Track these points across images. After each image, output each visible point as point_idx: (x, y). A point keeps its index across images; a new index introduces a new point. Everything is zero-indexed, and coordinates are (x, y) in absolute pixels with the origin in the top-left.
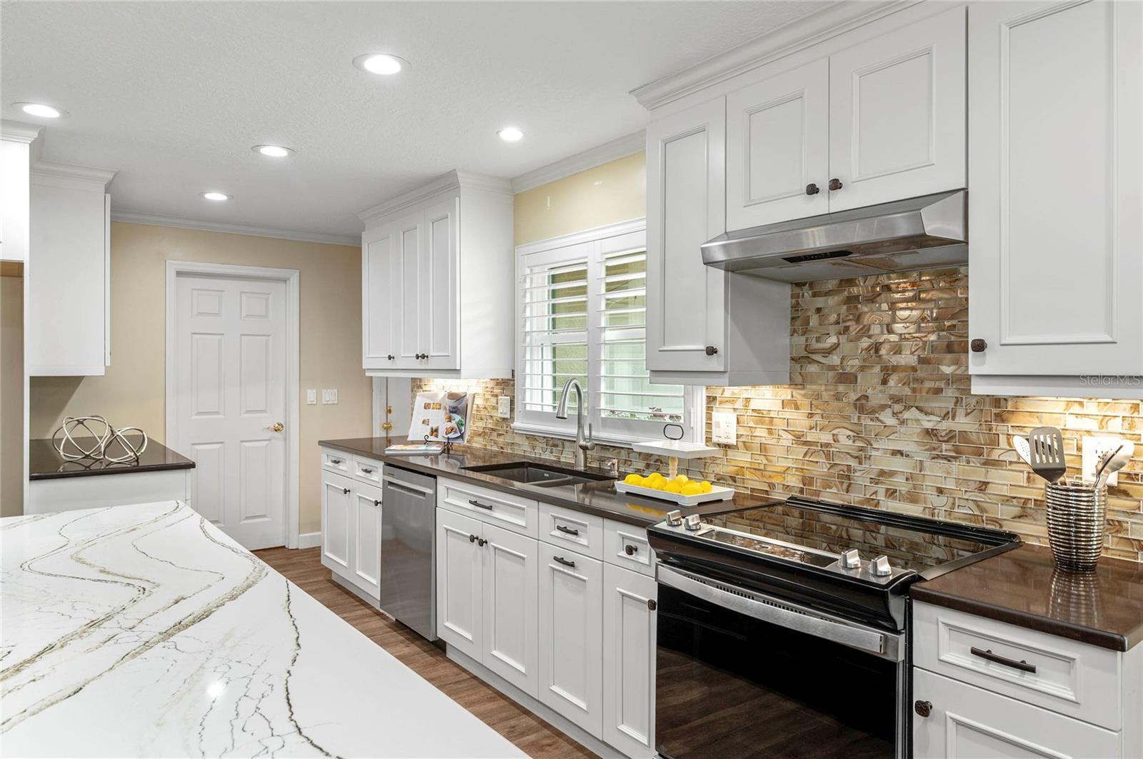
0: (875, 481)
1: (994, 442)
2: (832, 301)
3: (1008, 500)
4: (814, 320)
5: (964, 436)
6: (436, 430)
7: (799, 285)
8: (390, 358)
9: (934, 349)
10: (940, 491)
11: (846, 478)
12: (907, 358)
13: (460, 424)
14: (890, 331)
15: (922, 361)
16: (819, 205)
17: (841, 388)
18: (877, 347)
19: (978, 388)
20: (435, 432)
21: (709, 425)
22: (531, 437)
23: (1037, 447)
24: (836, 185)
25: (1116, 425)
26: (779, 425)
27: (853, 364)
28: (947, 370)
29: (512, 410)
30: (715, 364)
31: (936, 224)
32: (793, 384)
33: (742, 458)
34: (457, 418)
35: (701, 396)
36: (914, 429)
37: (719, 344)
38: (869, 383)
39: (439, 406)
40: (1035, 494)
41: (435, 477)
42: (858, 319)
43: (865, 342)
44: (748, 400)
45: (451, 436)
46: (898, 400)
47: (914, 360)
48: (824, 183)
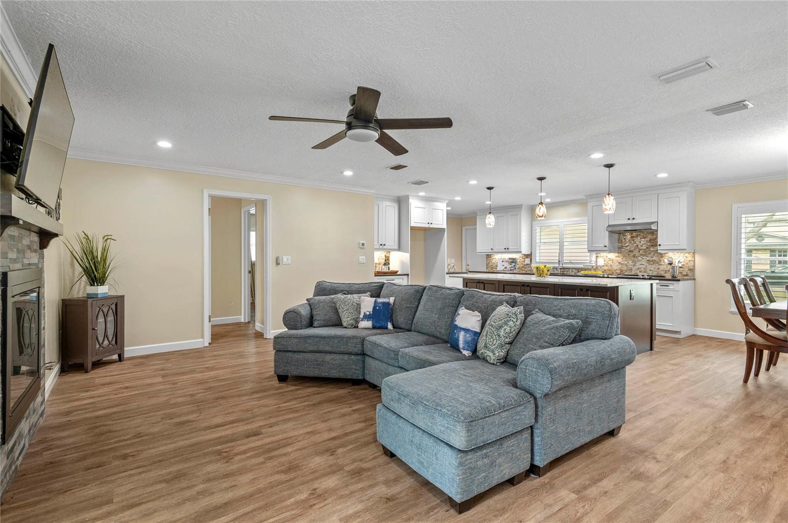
0: (637, 270)
1: (661, 261)
3: (663, 270)
4: (623, 241)
5: (655, 261)
7: (620, 234)
8: (492, 249)
9: (649, 246)
10: (650, 270)
11: (631, 270)
13: (514, 266)
14: (640, 242)
15: (647, 248)
16: (630, 222)
17: (630, 253)
18: (637, 246)
19: (659, 252)
20: (506, 268)
23: (669, 261)
24: (634, 219)
26: (615, 261)
27: (632, 249)
28: (652, 249)
29: (531, 262)
30: (606, 249)
31: (653, 227)
32: (618, 253)
33: (606, 268)
34: (514, 264)
36: (645, 260)
37: (607, 245)
38: (636, 253)
39: (506, 262)
40: (667, 269)
42: (633, 241)
43: (635, 245)
44: (607, 256)
45: (512, 268)
46: (642, 255)
47: (645, 248)
48: (631, 218)
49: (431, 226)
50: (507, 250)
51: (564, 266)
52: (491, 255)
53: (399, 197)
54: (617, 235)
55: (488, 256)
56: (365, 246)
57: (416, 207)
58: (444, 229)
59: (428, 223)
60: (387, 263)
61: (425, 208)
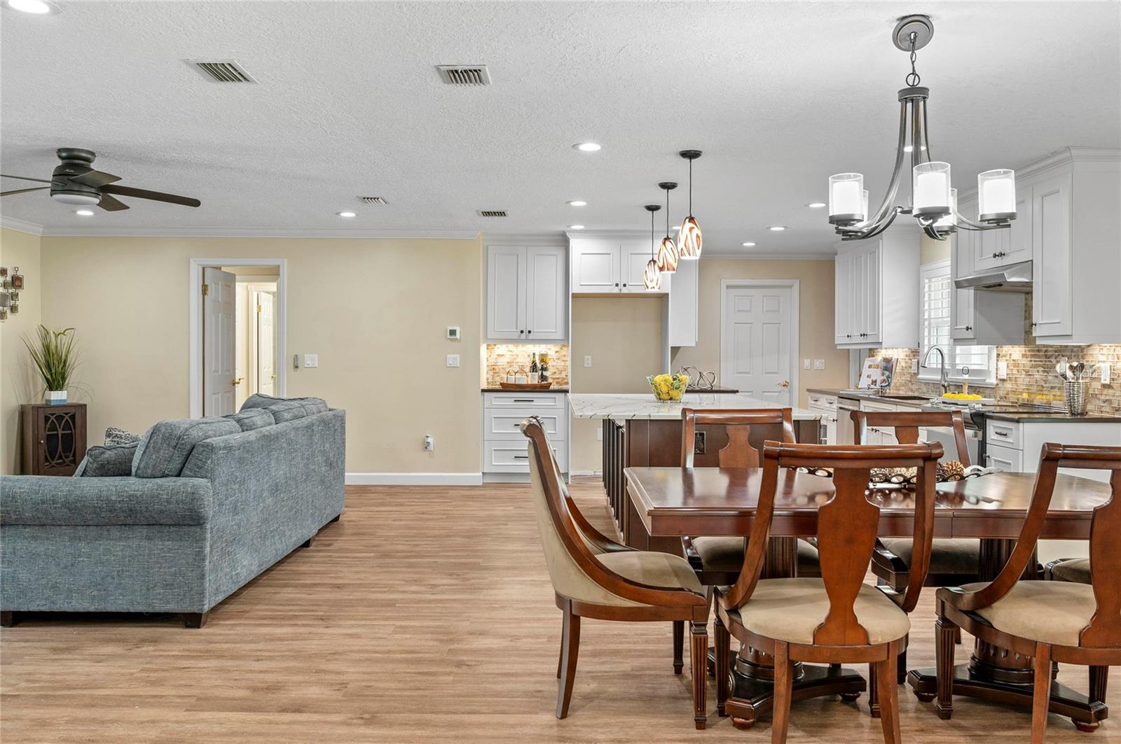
8: (848, 336)
13: (889, 377)
16: (1000, 262)
20: (874, 382)
21: (997, 370)
24: (1002, 254)
25: (1110, 358)
26: (1021, 368)
29: (918, 368)
30: (970, 334)
33: (1009, 386)
34: (887, 373)
35: (994, 352)
37: (971, 325)
39: (877, 367)
41: (859, 400)
45: (883, 385)
48: (998, 254)
49: (625, 290)
50: (865, 340)
51: (953, 378)
56: (458, 336)
57: (583, 254)
58: (668, 294)
59: (617, 285)
60: (539, 366)
61: (609, 254)
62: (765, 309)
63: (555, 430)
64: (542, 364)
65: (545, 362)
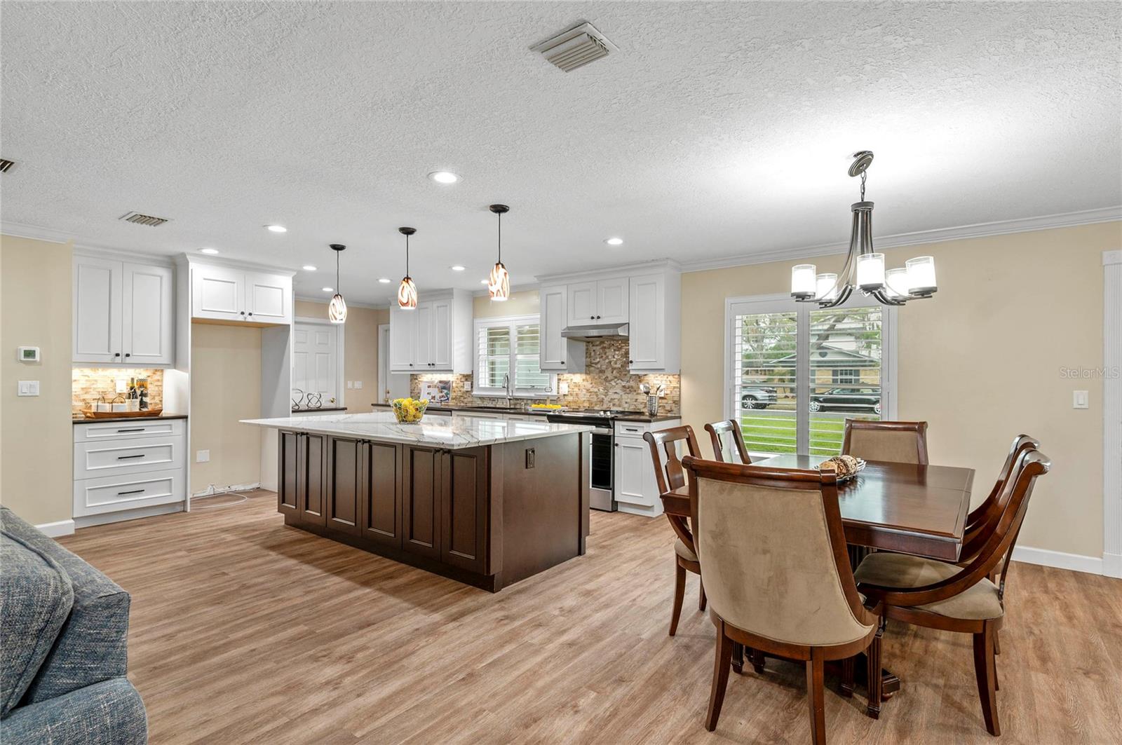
0: (610, 402)
1: (638, 387)
2: (598, 348)
3: (641, 404)
4: (593, 354)
5: (632, 387)
6: (434, 397)
7: (589, 342)
8: (411, 365)
9: (622, 363)
10: (626, 403)
11: (602, 401)
12: (618, 365)
13: (447, 394)
14: (614, 357)
16: (594, 322)
17: (601, 375)
18: (610, 362)
19: (631, 373)
20: (434, 398)
21: (558, 388)
22: (482, 398)
23: (645, 387)
24: (599, 318)
25: (664, 382)
26: (582, 387)
27: (604, 367)
28: (626, 368)
29: (472, 387)
30: (564, 367)
31: (622, 332)
32: (586, 373)
33: (570, 398)
34: (446, 391)
35: (555, 378)
36: (620, 386)
37: (565, 361)
38: (608, 374)
39: (435, 386)
40: (645, 402)
41: (451, 411)
42: (605, 354)
43: (607, 361)
44: (572, 379)
45: (442, 399)
46: (616, 377)
47: (620, 366)
48: (595, 316)
49: (250, 319)
50: (432, 368)
51: (518, 394)
52: (416, 375)
53: (171, 257)
54: (585, 344)
55: (414, 377)
56: (38, 358)
57: (205, 279)
58: (289, 325)
59: (243, 313)
60: (139, 392)
61: (234, 283)
62: (317, 342)
63: (171, 458)
64: (142, 389)
65: (146, 388)
